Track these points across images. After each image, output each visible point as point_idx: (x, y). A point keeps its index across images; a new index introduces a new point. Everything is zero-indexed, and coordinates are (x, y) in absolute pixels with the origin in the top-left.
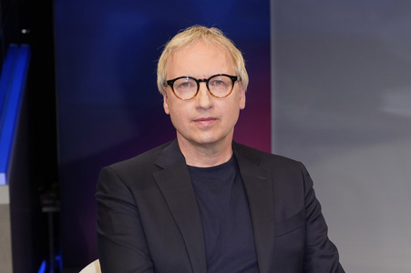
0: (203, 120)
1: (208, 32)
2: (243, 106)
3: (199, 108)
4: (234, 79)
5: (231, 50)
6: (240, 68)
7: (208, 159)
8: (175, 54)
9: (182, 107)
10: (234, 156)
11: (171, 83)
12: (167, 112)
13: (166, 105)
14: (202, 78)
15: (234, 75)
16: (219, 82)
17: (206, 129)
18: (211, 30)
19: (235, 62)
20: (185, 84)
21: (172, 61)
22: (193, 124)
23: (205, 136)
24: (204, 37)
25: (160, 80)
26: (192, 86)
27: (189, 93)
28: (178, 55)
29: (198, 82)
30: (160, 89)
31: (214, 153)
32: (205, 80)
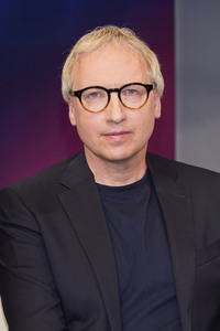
0: (114, 134)
1: (120, 34)
2: (158, 115)
3: (110, 122)
4: (149, 88)
5: (145, 52)
6: (155, 74)
7: (119, 175)
8: (83, 60)
9: (91, 119)
10: (148, 171)
11: (78, 94)
12: (73, 123)
13: (72, 116)
14: (113, 88)
15: (149, 83)
16: (132, 91)
17: (118, 144)
18: (123, 31)
19: (149, 67)
20: (94, 94)
21: (79, 68)
22: (103, 138)
23: (116, 152)
24: (115, 40)
25: (65, 88)
26: (102, 96)
27: (98, 104)
28: (86, 61)
29: (109, 92)
30: (65, 97)
31: (126, 168)
32: (116, 90)
